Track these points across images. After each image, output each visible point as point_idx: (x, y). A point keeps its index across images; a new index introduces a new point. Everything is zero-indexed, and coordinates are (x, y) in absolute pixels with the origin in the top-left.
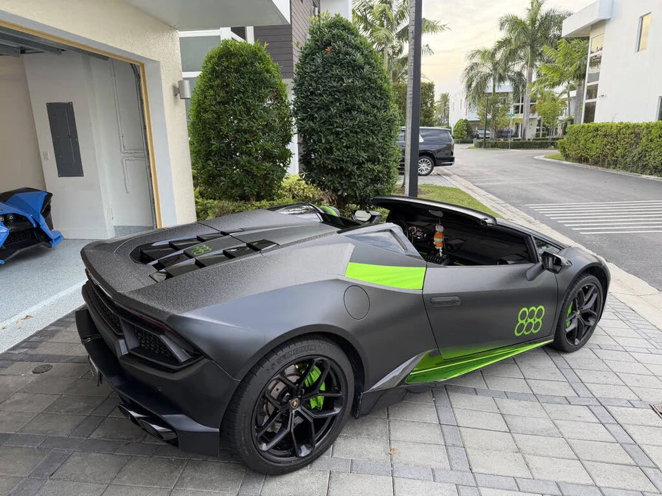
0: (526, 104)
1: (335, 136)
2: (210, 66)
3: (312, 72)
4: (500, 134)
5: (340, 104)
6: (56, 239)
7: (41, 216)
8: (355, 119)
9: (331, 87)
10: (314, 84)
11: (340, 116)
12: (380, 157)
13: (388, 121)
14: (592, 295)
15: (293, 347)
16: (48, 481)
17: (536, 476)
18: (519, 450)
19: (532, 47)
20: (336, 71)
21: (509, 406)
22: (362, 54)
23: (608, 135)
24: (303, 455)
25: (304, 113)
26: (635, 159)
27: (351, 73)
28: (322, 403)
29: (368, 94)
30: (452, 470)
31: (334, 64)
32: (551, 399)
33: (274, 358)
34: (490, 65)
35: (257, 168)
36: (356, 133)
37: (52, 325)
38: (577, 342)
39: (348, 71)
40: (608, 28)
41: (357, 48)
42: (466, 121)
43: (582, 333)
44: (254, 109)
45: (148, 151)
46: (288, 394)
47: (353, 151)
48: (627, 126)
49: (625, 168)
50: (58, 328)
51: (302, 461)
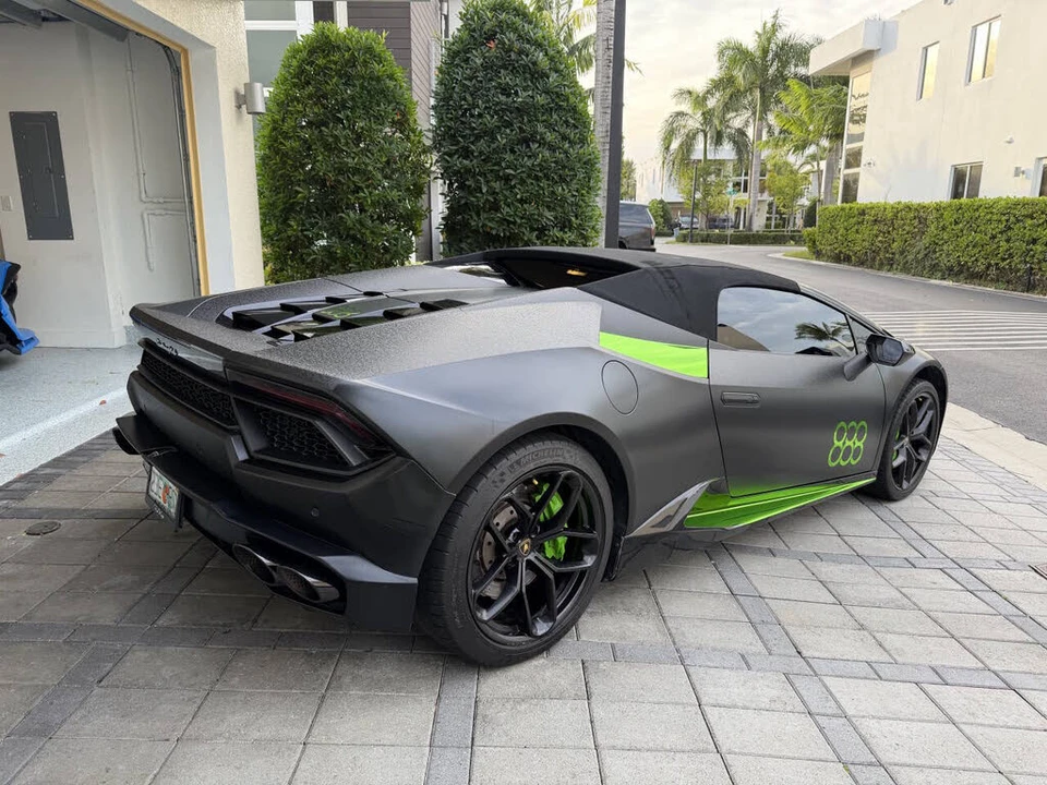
0: (754, 179)
1: (503, 182)
2: (295, 63)
3: (466, 79)
4: (712, 222)
5: (512, 131)
6: (28, 342)
7: (4, 301)
8: (535, 156)
9: (498, 103)
10: (469, 98)
11: (512, 151)
12: (573, 219)
13: (585, 163)
14: (926, 413)
15: (531, 448)
16: (97, 691)
17: (899, 659)
18: (862, 627)
19: (763, 91)
20: (506, 78)
21: (826, 570)
22: (546, 54)
23: (880, 222)
24: (540, 633)
25: (452, 145)
26: (920, 256)
27: (529, 83)
28: (563, 551)
29: (555, 117)
30: (770, 654)
31: (501, 67)
32: (886, 561)
33: (504, 464)
34: (699, 116)
35: (372, 232)
36: (537, 178)
37: (43, 467)
38: (905, 485)
39: (525, 79)
40: (878, 63)
41: (539, 46)
42: (661, 202)
43: (913, 470)
44: (369, 136)
45: (191, 198)
46: (516, 530)
47: (530, 208)
48: (909, 208)
49: (906, 269)
50: (54, 471)
51: (538, 642)
